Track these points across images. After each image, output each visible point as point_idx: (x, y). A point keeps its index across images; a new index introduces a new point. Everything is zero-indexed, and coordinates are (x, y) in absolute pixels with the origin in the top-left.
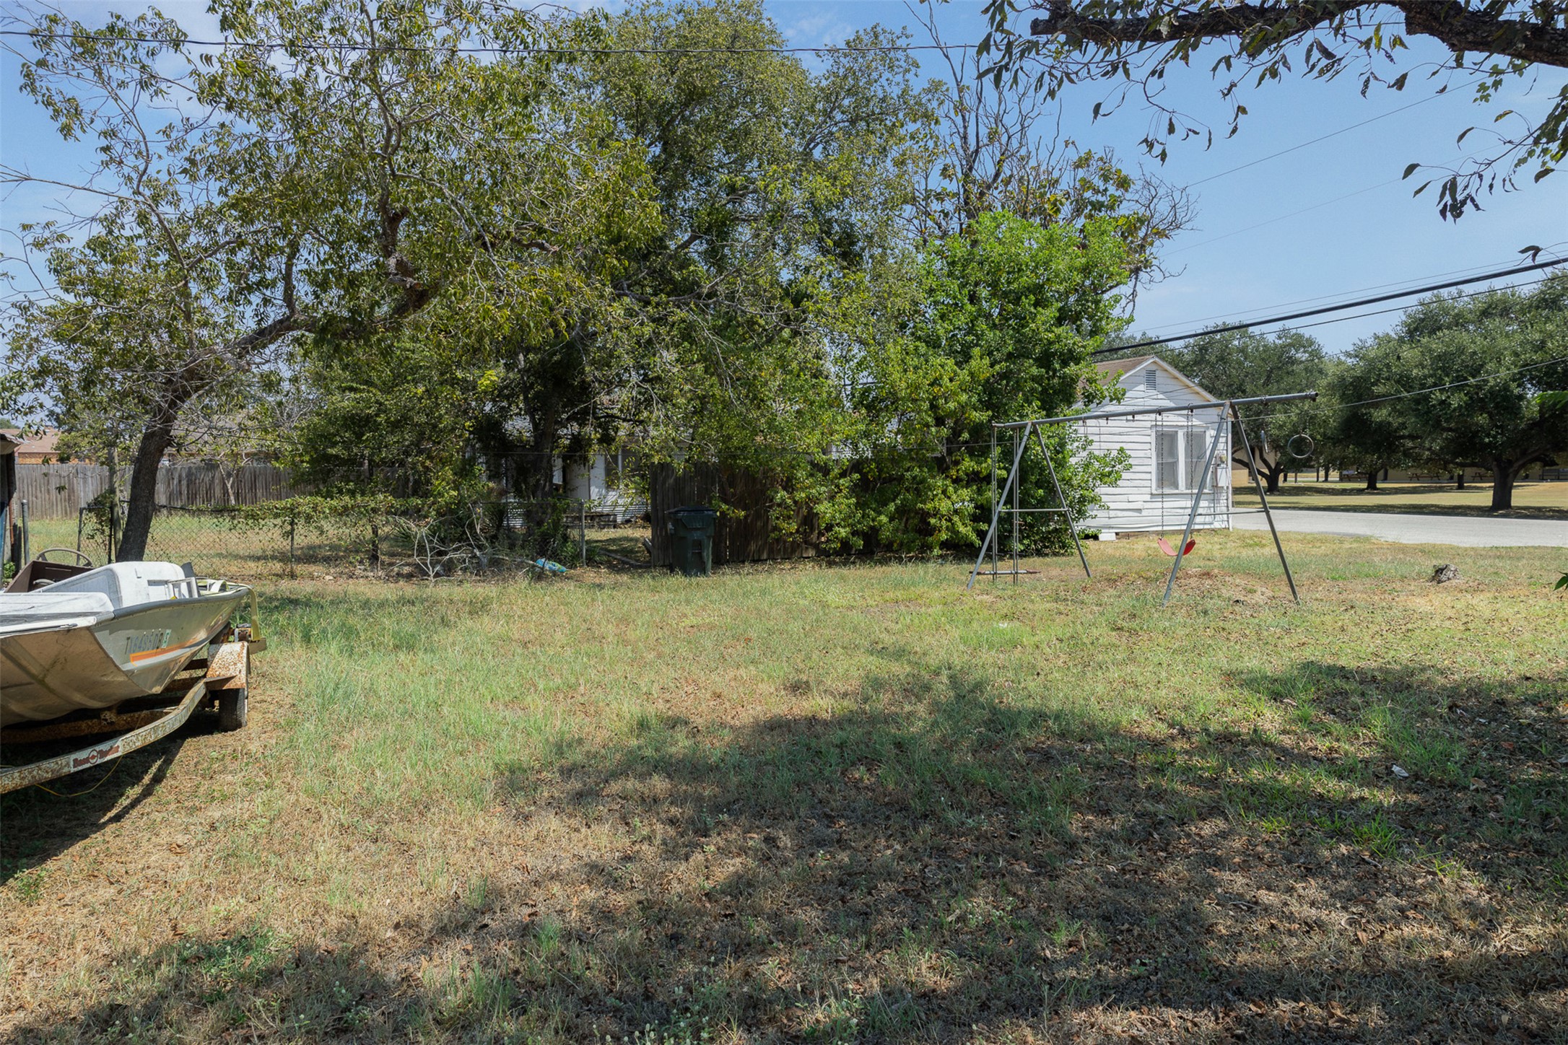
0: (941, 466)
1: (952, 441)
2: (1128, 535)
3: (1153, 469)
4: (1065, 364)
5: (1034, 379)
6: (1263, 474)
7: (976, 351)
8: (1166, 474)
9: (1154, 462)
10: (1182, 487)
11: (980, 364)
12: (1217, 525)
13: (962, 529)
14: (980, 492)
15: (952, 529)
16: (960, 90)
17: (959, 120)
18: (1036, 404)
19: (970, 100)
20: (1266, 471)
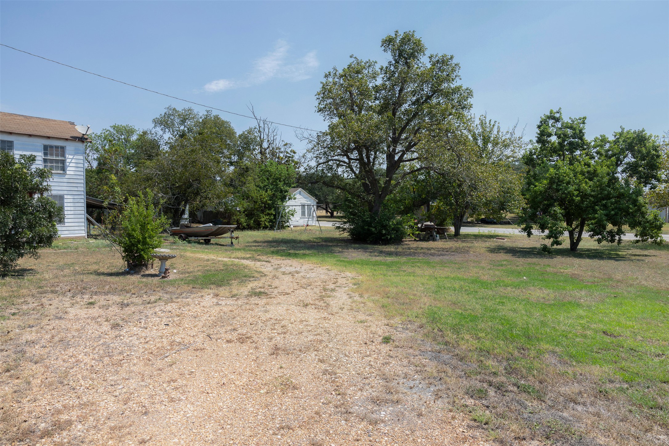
0: (263, 212)
1: (265, 207)
2: (295, 226)
3: (301, 212)
4: (285, 193)
5: (280, 196)
6: (329, 212)
7: (268, 190)
8: (303, 213)
9: (301, 211)
10: (306, 216)
11: (269, 192)
12: (313, 224)
13: (267, 224)
14: (270, 217)
15: (265, 224)
16: (259, 127)
17: (259, 134)
18: (280, 200)
19: (262, 130)
20: (330, 211)
